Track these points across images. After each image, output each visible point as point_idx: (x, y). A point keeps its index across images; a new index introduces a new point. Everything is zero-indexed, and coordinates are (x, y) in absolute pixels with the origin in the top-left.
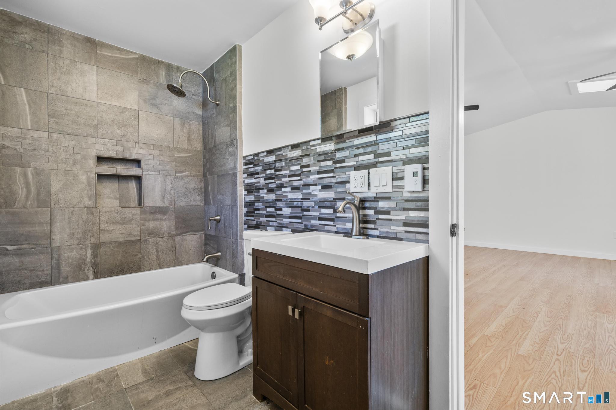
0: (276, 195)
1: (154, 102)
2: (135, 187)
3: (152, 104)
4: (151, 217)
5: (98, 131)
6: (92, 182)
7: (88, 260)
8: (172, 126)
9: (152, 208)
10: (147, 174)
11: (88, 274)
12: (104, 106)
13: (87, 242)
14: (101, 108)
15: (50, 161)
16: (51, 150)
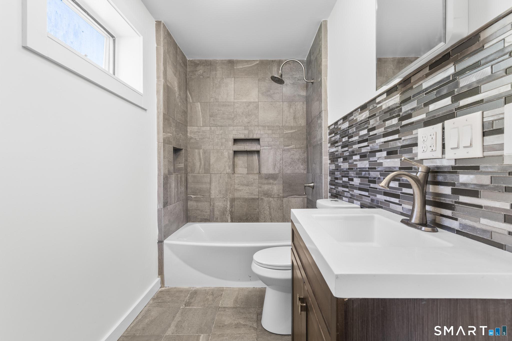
0: (349, 163)
1: (269, 93)
2: (257, 159)
3: (268, 95)
4: (266, 182)
5: (234, 121)
6: (231, 157)
7: (228, 209)
8: (281, 109)
9: (266, 175)
10: (264, 149)
11: (228, 218)
12: (238, 103)
13: (228, 197)
14: (236, 105)
15: (210, 144)
16: (211, 138)
